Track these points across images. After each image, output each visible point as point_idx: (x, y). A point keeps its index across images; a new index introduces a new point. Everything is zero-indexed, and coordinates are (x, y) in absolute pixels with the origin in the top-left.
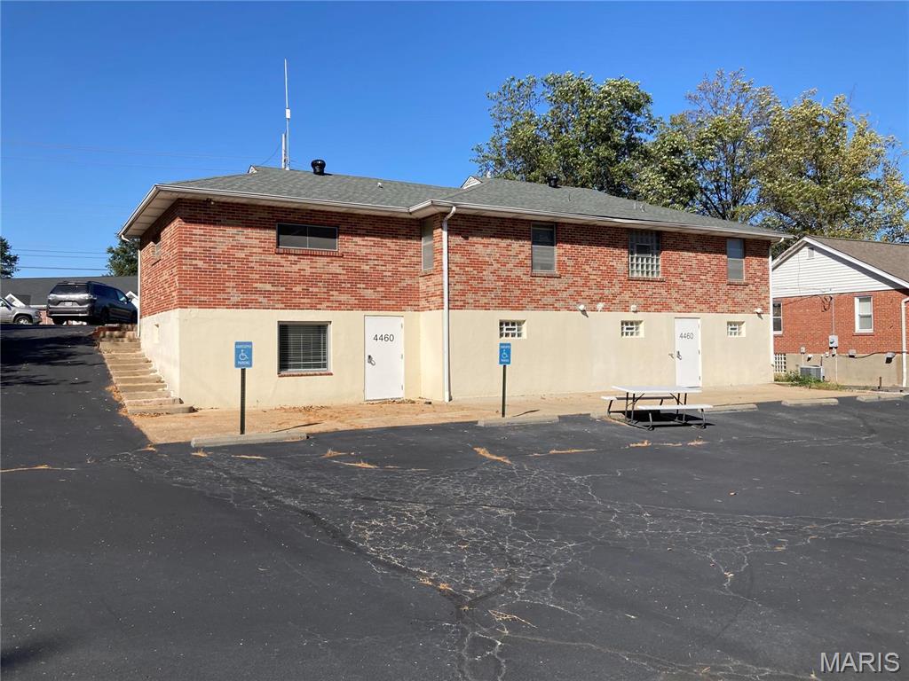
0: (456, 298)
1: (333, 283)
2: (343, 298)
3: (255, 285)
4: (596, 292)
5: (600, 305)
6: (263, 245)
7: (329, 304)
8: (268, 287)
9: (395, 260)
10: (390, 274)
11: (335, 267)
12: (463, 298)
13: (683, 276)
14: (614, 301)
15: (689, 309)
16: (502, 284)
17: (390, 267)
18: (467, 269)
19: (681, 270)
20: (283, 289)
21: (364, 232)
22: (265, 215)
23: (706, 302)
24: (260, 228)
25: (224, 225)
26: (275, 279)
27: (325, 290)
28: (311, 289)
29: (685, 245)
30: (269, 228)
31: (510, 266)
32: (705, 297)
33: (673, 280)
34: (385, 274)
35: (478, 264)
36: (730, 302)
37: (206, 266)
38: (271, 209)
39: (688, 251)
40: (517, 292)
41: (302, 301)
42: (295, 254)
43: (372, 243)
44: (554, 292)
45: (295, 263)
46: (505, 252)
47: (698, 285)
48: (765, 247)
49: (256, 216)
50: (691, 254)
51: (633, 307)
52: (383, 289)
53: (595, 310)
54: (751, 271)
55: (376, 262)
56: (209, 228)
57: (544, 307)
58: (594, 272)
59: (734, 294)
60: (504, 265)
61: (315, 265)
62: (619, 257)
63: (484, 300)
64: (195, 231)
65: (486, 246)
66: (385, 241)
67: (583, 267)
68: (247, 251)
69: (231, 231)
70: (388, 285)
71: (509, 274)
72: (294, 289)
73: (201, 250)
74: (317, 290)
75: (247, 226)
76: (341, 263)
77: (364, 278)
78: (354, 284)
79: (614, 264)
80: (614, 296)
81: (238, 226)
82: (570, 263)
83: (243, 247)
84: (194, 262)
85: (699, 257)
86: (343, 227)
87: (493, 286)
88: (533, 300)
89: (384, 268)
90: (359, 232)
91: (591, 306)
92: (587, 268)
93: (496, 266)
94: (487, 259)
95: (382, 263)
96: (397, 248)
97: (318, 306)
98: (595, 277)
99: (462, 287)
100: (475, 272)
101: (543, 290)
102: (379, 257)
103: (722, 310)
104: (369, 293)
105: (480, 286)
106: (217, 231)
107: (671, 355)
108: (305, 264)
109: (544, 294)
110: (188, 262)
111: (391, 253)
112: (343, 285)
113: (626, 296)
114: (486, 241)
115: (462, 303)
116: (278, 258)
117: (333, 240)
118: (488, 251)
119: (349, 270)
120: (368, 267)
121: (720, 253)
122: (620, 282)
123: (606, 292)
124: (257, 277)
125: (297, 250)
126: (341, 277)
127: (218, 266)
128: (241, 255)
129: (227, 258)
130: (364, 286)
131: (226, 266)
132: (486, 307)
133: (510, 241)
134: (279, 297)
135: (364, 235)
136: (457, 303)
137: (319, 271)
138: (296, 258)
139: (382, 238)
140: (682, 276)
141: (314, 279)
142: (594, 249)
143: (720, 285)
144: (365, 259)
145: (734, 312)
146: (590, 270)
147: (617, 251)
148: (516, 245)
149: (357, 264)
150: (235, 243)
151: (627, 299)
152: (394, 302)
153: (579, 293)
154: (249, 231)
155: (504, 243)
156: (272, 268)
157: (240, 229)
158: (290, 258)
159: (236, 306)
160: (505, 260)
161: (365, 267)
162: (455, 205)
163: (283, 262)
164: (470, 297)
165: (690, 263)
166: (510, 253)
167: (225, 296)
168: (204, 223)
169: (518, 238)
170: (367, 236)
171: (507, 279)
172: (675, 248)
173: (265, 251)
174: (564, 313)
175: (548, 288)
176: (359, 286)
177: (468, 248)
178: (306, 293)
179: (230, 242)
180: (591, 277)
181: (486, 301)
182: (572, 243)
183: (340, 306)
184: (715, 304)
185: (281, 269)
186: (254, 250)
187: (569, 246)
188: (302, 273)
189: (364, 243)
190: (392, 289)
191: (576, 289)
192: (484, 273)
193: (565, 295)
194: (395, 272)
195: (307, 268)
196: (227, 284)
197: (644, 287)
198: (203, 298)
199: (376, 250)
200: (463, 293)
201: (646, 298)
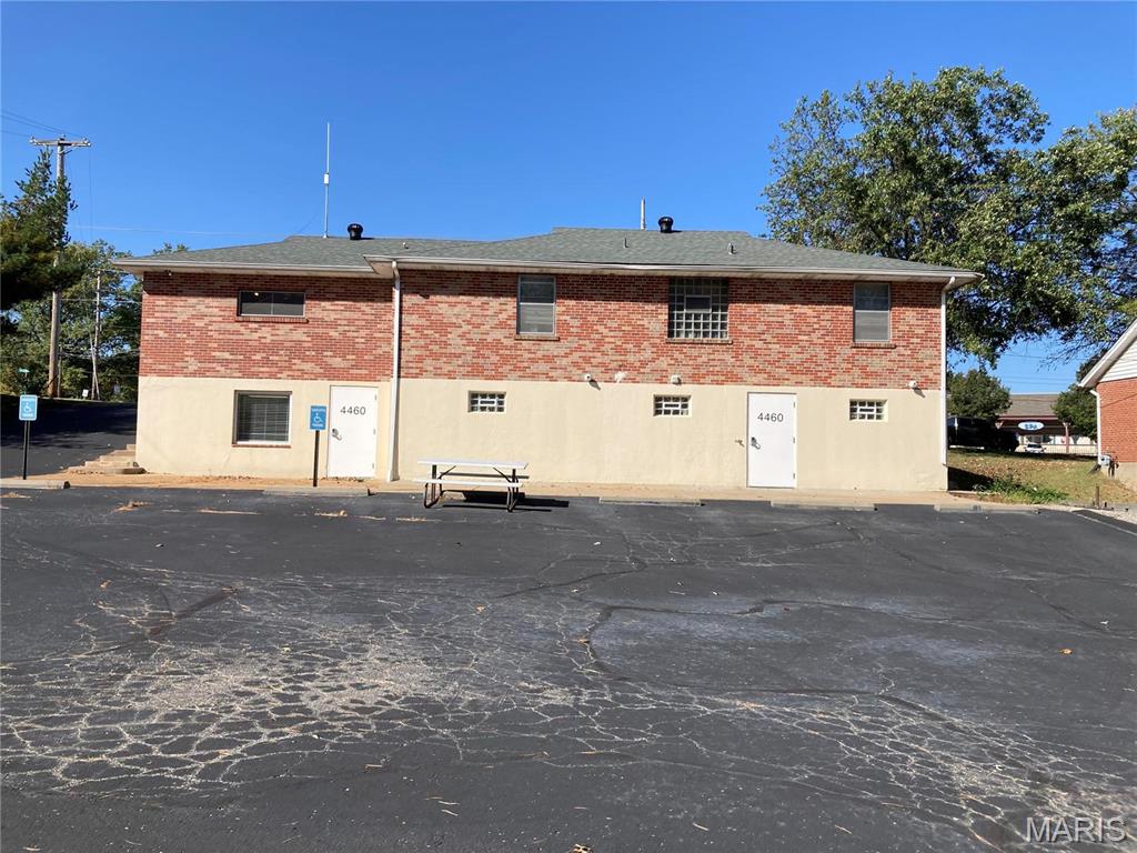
0: (411, 365)
1: (297, 351)
2: (307, 366)
3: (213, 354)
4: (614, 358)
5: (620, 375)
6: (222, 313)
7: (290, 373)
8: (227, 355)
9: (369, 324)
10: (363, 340)
11: (300, 334)
12: (420, 365)
13: (767, 337)
14: (642, 370)
15: (773, 380)
16: (474, 348)
17: (363, 333)
18: (426, 332)
19: (761, 328)
20: (242, 357)
21: (334, 296)
22: (227, 283)
23: (808, 371)
24: (221, 296)
25: (185, 295)
26: (234, 347)
27: (287, 358)
28: (271, 358)
29: (771, 295)
30: (230, 296)
31: (487, 327)
32: (805, 365)
33: (747, 342)
34: (357, 340)
35: (443, 327)
36: (856, 371)
37: (166, 335)
38: (233, 277)
39: (775, 301)
40: (495, 359)
41: (262, 369)
42: (255, 322)
43: (342, 308)
44: (548, 359)
45: (256, 331)
46: (478, 311)
47: (795, 348)
48: (934, 293)
49: (217, 285)
50: (781, 307)
51: (674, 378)
52: (354, 357)
53: (611, 380)
54: (901, 328)
55: (346, 328)
56: (170, 299)
57: (534, 376)
58: (612, 334)
59: (862, 359)
60: (478, 326)
61: (278, 332)
62: (655, 314)
63: (447, 368)
64: (157, 303)
65: (452, 305)
66: (358, 305)
67: (595, 327)
68: (207, 320)
69: (192, 300)
70: (359, 353)
71: (485, 337)
72: (253, 357)
73: (162, 321)
74: (277, 358)
75: (208, 296)
76: (306, 330)
77: (332, 345)
78: (320, 351)
79: (645, 322)
80: (643, 364)
81: (199, 296)
82: (576, 323)
83: (203, 316)
84: (156, 332)
85: (795, 311)
86: (311, 291)
87: (460, 351)
88: (516, 368)
89: (355, 334)
90: (328, 296)
91: (607, 376)
92: (601, 329)
93: (466, 328)
94: (454, 321)
95: (353, 328)
96: (373, 312)
97: (279, 375)
98: (613, 340)
99: (417, 353)
100: (437, 335)
101: (533, 356)
102: (351, 322)
103: (841, 383)
104: (337, 362)
105: (444, 351)
106: (179, 301)
107: (740, 442)
108: (266, 333)
109: (533, 361)
110: (150, 332)
111: (366, 317)
112: (307, 353)
113: (663, 363)
114: (452, 299)
115: (418, 371)
116: (237, 326)
117: (299, 306)
118: (456, 310)
119: (315, 337)
120: (337, 334)
121: (839, 304)
122: (654, 345)
123: (631, 358)
124: (216, 345)
125: (258, 317)
126: (306, 345)
127: (179, 335)
128: (200, 324)
129: (187, 327)
130: (331, 354)
131: (185, 336)
132: (450, 375)
133: (486, 298)
134: (237, 366)
135: (334, 300)
136: (411, 371)
137: (281, 338)
138: (256, 326)
139: (354, 301)
140: (763, 337)
141: (274, 347)
142: (613, 305)
143: (838, 349)
144: (334, 325)
145: (866, 386)
146: (606, 332)
147: (650, 307)
148: (495, 303)
149: (324, 331)
150: (194, 313)
151: (664, 366)
152: (366, 372)
153: (587, 360)
154: (209, 301)
155: (477, 301)
156: (232, 337)
157: (201, 299)
158: (251, 325)
159: (194, 374)
160: (479, 321)
161: (333, 333)
162: (395, 260)
163: (242, 329)
164: (429, 364)
165: (780, 319)
166: (486, 313)
167: (184, 365)
168: (167, 294)
169: (498, 295)
170: (338, 300)
171: (482, 343)
172: (752, 298)
173: (225, 320)
174: (563, 384)
175: (539, 354)
176: (325, 353)
177: (427, 308)
178: (266, 362)
179: (192, 312)
180: (607, 340)
181: (451, 368)
182: (578, 298)
183: (302, 375)
184: (827, 374)
185: (241, 337)
186: (214, 319)
187: (573, 303)
188: (263, 341)
189: (333, 308)
190: (366, 357)
191: (583, 354)
192: (449, 336)
193: (565, 362)
194: (369, 339)
195: (268, 335)
196: (186, 353)
197: (695, 352)
198: (162, 367)
199: (347, 314)
200: (420, 359)
201: (697, 367)
